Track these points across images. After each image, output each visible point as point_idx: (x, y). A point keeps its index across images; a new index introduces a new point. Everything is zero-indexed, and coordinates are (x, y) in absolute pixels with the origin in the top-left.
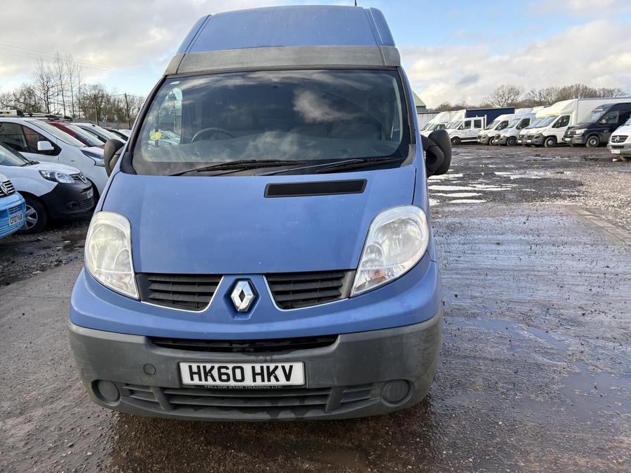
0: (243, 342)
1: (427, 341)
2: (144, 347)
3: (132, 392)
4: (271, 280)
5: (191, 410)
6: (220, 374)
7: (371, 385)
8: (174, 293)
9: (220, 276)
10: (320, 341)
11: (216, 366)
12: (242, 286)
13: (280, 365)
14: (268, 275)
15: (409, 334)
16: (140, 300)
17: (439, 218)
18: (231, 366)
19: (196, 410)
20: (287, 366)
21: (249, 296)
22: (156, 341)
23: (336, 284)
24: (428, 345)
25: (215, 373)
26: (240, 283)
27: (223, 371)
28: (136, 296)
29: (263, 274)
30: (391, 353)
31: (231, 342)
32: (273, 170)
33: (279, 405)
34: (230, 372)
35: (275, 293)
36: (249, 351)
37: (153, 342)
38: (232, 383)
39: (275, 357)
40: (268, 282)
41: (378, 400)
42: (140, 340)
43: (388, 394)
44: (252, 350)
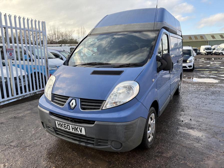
0: (71, 118)
1: (126, 129)
2: (48, 115)
3: (49, 127)
4: (81, 100)
5: (61, 136)
6: (64, 126)
7: (108, 140)
8: (59, 100)
9: (69, 97)
10: (91, 122)
11: (63, 124)
12: (73, 101)
13: (78, 127)
14: (81, 99)
15: (119, 125)
16: (51, 101)
17: (212, 88)
18: (67, 124)
19: (62, 136)
20: (80, 128)
21: (74, 104)
22: (52, 113)
23: (100, 104)
24: (126, 131)
25: (63, 125)
26: (73, 100)
27: (65, 125)
28: (50, 100)
29: (79, 98)
30: (112, 131)
31: (68, 117)
32: (99, 66)
33: (81, 140)
34: (66, 126)
35: (81, 105)
36: (73, 121)
37: (51, 114)
38: (67, 130)
39: (77, 124)
40: (80, 101)
41: (109, 146)
42: (48, 112)
43: (113, 145)
44: (74, 121)
